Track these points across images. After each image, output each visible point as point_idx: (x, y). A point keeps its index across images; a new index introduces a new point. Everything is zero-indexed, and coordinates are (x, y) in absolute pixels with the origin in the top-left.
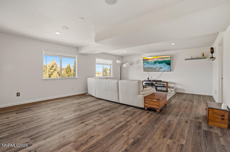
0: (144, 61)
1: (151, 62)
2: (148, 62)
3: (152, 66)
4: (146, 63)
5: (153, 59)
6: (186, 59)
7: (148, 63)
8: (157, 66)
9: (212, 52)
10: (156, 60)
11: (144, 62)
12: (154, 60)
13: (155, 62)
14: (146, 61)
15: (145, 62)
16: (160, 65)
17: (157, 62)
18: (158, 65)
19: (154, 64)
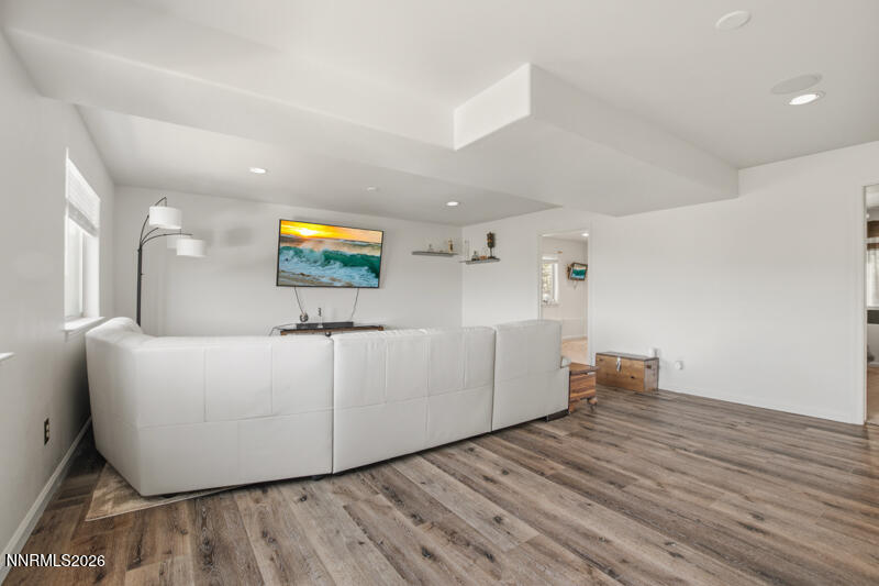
0: (282, 245)
1: (312, 251)
2: (301, 251)
3: (315, 271)
4: (292, 253)
5: (320, 240)
6: (415, 253)
7: (298, 253)
8: (335, 276)
9: (491, 244)
10: (330, 248)
11: (284, 248)
12: (322, 248)
13: (329, 258)
14: (292, 245)
15: (288, 248)
16: (348, 270)
17: (336, 259)
18: (337, 271)
19: (323, 265)
